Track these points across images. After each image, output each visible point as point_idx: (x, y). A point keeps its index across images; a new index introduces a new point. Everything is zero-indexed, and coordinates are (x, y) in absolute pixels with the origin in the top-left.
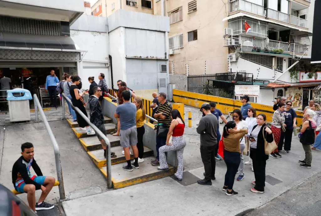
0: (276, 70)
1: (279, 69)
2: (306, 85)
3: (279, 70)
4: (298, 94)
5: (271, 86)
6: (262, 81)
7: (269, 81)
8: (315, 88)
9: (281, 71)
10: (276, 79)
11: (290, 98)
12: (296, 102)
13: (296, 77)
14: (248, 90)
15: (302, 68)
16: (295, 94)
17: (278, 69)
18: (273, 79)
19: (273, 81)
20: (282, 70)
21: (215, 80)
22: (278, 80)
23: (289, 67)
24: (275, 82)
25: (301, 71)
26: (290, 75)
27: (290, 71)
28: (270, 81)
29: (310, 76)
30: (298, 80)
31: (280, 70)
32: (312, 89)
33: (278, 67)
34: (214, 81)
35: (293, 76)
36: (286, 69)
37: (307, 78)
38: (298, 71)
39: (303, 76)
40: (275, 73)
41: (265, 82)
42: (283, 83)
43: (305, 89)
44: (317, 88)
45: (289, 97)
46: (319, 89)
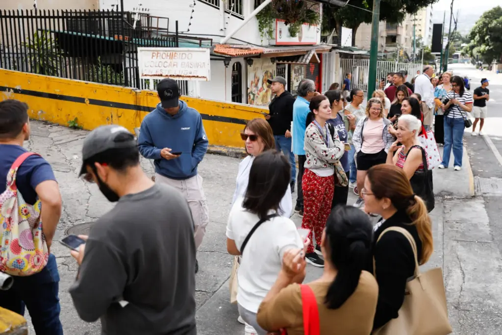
0: (229, 13)
1: (233, 10)
2: (288, 53)
3: (235, 13)
4: (269, 74)
5: (226, 52)
6: (196, 38)
7: (211, 40)
8: (300, 60)
9: (238, 15)
10: (228, 36)
11: (256, 82)
12: (267, 91)
13: (270, 33)
14: (178, 60)
15: (279, 11)
16: (264, 72)
17: (231, 11)
18: (222, 34)
19: (222, 41)
20: (241, 13)
21: (61, 30)
22: (233, 37)
23: (256, 7)
24: (225, 44)
25: (278, 18)
26: (258, 27)
27: (258, 16)
28: (215, 39)
29: (292, 33)
30: (273, 39)
31: (237, 12)
32: (290, 62)
33: (233, 5)
34: (57, 34)
35: (265, 30)
36: (251, 12)
37: (288, 37)
38: (273, 17)
39: (280, 32)
40: (224, 18)
41: (202, 41)
42: (245, 46)
43: (281, 62)
44: (304, 61)
45: (253, 81)
46: (308, 61)
